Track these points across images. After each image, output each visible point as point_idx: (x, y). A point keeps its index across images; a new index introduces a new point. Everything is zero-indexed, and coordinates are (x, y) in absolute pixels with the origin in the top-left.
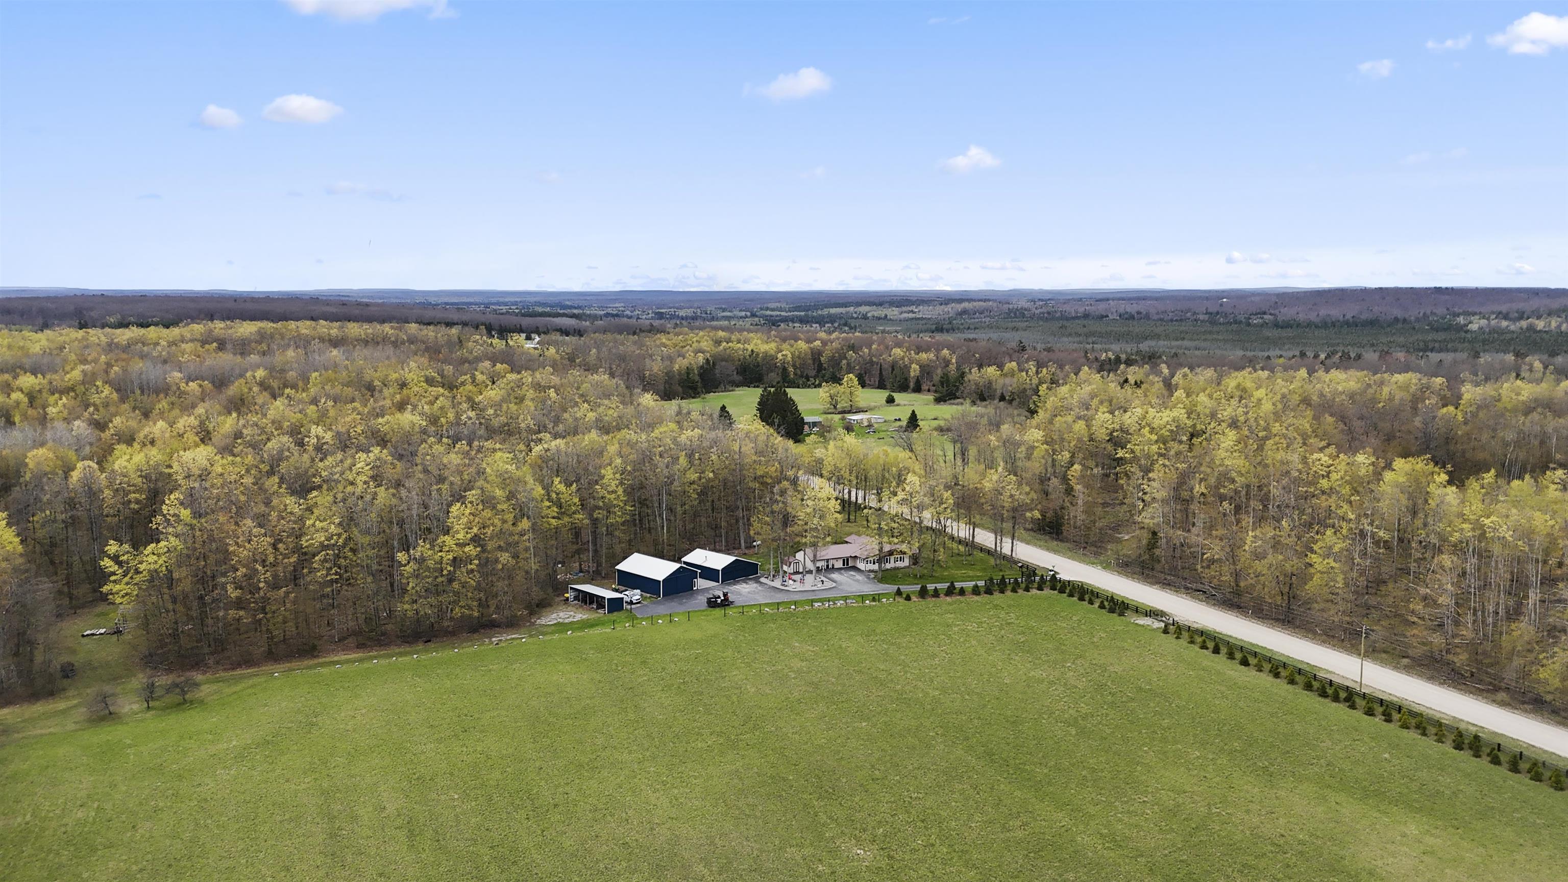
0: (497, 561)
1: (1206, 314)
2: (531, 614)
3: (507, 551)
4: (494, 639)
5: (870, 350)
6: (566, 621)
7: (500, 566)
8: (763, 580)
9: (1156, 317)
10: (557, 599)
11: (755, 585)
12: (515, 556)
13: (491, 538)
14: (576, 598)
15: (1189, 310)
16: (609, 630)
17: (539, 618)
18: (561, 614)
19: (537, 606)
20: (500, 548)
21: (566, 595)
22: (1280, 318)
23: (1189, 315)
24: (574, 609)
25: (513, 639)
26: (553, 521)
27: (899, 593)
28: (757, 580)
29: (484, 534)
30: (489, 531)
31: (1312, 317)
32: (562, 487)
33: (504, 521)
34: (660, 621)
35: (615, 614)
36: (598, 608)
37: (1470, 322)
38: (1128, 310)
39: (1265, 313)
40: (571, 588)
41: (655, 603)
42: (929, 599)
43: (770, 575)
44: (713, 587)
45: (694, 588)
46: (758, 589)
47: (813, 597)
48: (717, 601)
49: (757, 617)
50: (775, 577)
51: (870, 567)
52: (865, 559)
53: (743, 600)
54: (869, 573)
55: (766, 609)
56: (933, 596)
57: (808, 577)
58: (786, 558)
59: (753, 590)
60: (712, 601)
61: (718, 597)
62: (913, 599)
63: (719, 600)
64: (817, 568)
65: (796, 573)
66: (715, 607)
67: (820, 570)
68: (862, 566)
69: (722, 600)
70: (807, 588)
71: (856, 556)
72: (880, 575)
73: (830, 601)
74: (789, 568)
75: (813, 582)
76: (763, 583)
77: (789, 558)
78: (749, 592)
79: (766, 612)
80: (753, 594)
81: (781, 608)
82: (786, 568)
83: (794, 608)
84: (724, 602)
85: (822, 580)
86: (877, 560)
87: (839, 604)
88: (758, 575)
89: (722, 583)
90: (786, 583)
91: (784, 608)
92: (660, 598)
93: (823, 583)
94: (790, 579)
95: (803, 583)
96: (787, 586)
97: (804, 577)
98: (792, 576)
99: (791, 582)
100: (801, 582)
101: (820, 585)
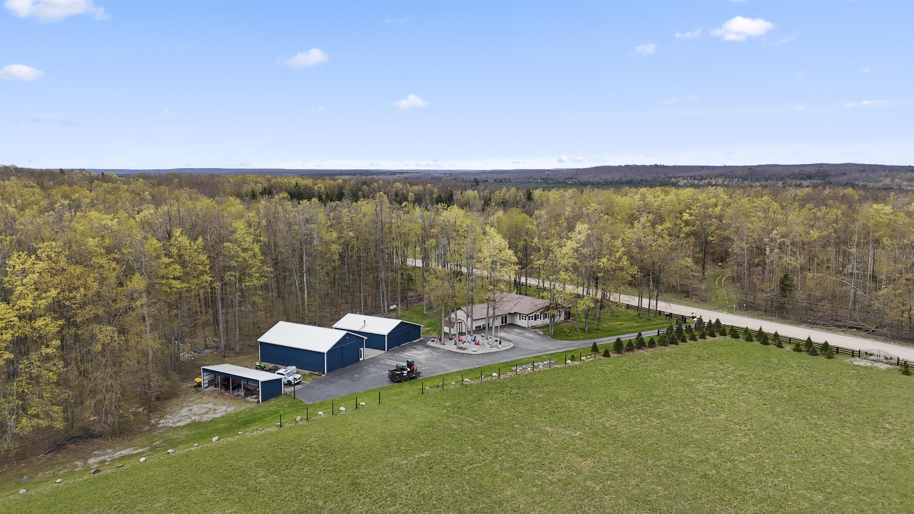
0: (93, 337)
1: (541, 179)
2: (151, 410)
3: (109, 323)
4: (91, 461)
5: (378, 184)
6: (205, 418)
7: (99, 347)
8: (430, 343)
9: (514, 181)
10: (185, 386)
11: (426, 350)
12: (122, 331)
13: (83, 306)
14: (211, 383)
15: (531, 178)
16: (274, 429)
17: (161, 417)
18: (195, 408)
19: (158, 398)
20: (97, 319)
21: (198, 380)
22: (582, 180)
23: (531, 180)
24: (211, 399)
25: (123, 458)
26: (177, 284)
27: (595, 348)
28: (423, 343)
29: (71, 299)
30: (79, 295)
31: (597, 179)
32: (184, 240)
33: (102, 280)
34: (342, 408)
35: (273, 401)
36: (246, 395)
37: (679, 181)
38: (499, 177)
39: (572, 178)
40: (205, 370)
41: (320, 382)
42: (626, 353)
43: (434, 338)
44: (380, 357)
45: (361, 359)
46: (435, 355)
47: (505, 360)
48: (403, 373)
49: (462, 391)
50: (440, 340)
51: (533, 323)
52: (527, 315)
53: (427, 370)
54: (535, 330)
55: (466, 380)
56: (627, 350)
57: (479, 338)
58: (447, 319)
59: (429, 356)
60: (398, 374)
61: (403, 369)
62: (612, 355)
63: (405, 372)
64: (476, 327)
65: (461, 334)
66: (401, 382)
67: (479, 330)
68: (523, 323)
69: (408, 372)
70: (488, 350)
71: (515, 313)
72: (552, 331)
73: (527, 363)
74: (452, 329)
75: (488, 343)
76: (434, 347)
77: (450, 318)
78: (427, 359)
79: (468, 383)
80: (433, 361)
81: (483, 377)
82: (446, 329)
83: (496, 375)
84: (410, 374)
85: (496, 341)
86: (538, 315)
87: (541, 367)
88: (421, 338)
89: (388, 350)
90: (461, 345)
91: (486, 377)
92: (324, 375)
93: (500, 343)
94: (460, 341)
95: (478, 344)
96: (465, 349)
97: (475, 337)
98: (461, 337)
99: (467, 344)
100: (475, 344)
101: (500, 346)
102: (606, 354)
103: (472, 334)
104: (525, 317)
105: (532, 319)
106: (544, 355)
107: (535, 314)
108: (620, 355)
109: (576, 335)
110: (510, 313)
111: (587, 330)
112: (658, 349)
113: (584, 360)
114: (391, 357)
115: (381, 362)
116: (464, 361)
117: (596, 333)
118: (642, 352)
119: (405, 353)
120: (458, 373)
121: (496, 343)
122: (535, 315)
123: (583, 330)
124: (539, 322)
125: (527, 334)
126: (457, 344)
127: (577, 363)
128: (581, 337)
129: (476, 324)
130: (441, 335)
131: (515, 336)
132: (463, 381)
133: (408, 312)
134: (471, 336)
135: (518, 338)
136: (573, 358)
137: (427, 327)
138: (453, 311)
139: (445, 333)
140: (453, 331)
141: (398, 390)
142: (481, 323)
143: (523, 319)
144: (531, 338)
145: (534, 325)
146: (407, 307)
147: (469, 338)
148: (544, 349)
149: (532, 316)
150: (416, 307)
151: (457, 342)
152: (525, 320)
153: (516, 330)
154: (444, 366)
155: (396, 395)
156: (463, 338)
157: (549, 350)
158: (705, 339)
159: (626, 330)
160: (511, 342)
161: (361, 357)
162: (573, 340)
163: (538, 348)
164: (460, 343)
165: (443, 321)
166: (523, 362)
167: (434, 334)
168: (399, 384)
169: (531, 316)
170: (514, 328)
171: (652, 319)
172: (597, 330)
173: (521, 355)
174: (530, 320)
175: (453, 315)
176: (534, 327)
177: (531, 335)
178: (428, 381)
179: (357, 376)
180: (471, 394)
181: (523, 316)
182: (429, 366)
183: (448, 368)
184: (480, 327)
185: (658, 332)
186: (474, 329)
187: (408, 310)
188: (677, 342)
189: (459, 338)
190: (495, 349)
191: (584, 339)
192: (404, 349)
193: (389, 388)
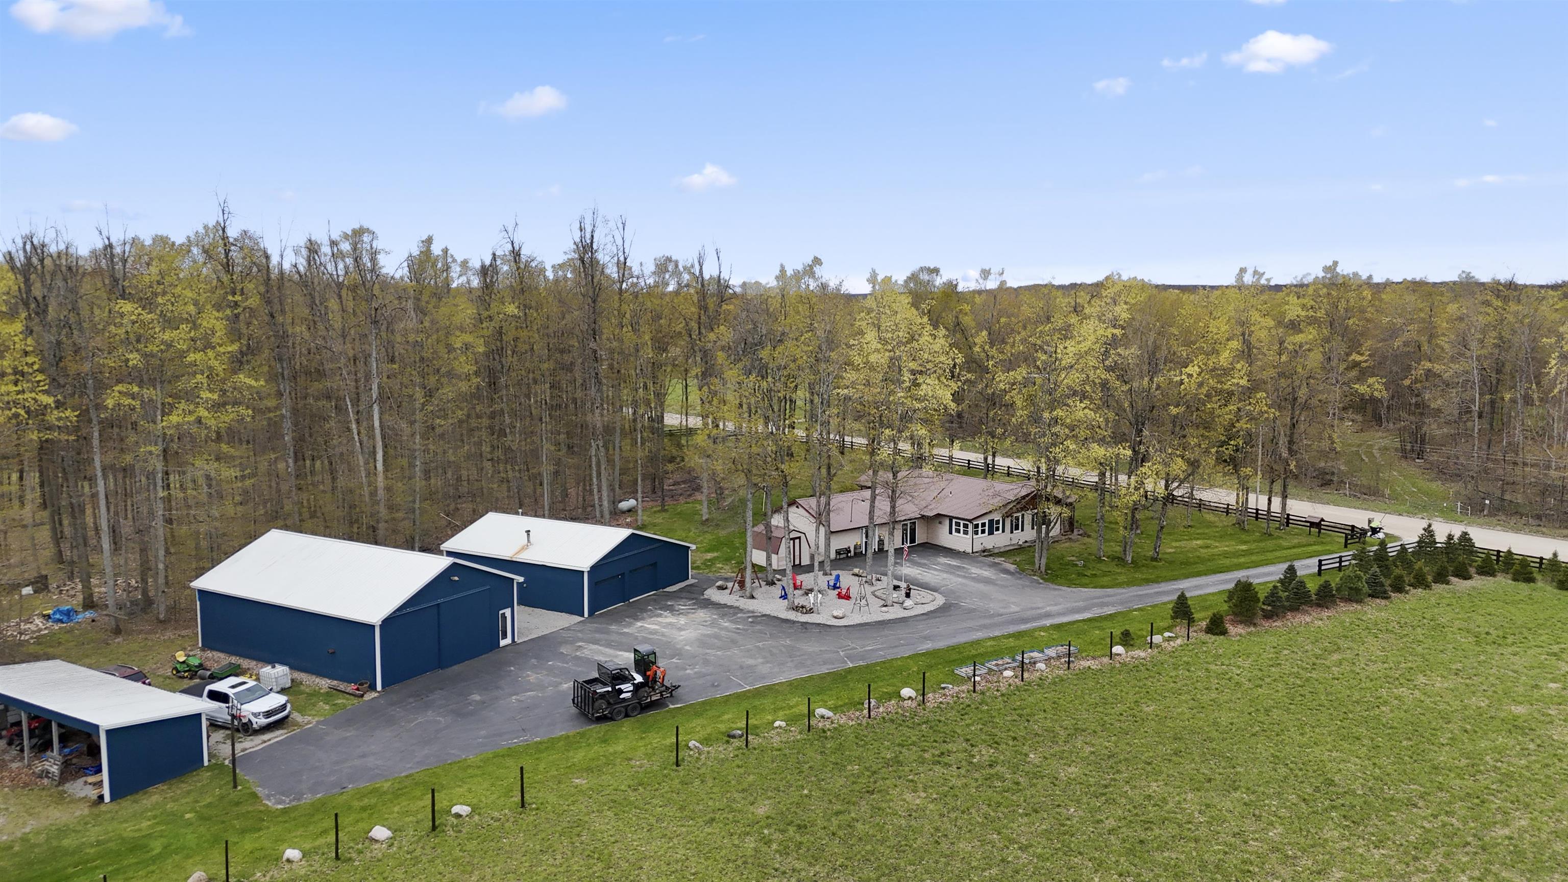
27: (1181, 610)
28: (695, 594)
35: (155, 796)
41: (350, 720)
42: (1266, 624)
43: (727, 579)
44: (565, 634)
45: (503, 643)
46: (726, 629)
47: (928, 646)
48: (621, 691)
49: (811, 753)
50: (742, 584)
51: (985, 541)
52: (970, 521)
53: (701, 675)
54: (991, 559)
55: (820, 711)
56: (1268, 616)
57: (847, 580)
58: (760, 528)
59: (709, 631)
60: (603, 696)
61: (621, 677)
62: (1232, 630)
63: (627, 687)
64: (838, 552)
65: (798, 568)
66: (612, 719)
67: (846, 558)
68: (961, 541)
69: (638, 687)
70: (875, 613)
71: (939, 516)
72: (1044, 561)
73: (997, 654)
74: (774, 557)
75: (873, 593)
76: (725, 606)
77: (768, 526)
78: (702, 642)
79: (827, 725)
80: (719, 648)
81: (873, 702)
82: (759, 557)
83: (912, 693)
84: (644, 692)
85: (896, 588)
86: (998, 522)
87: (1041, 666)
88: (691, 581)
89: (591, 613)
90: (800, 601)
91: (879, 700)
92: (374, 695)
93: (908, 595)
94: (796, 587)
95: (847, 597)
96: (811, 611)
97: (838, 578)
98: (800, 578)
99: (816, 597)
100: (840, 596)
101: (908, 603)
102: (1216, 627)
103: (828, 568)
104: (966, 526)
105: (983, 532)
106: (1042, 629)
107: (990, 517)
108: (1252, 629)
109: (1105, 574)
110: (923, 517)
111: (1129, 559)
112: (1345, 613)
113: (1158, 646)
114: (597, 636)
115: (564, 650)
116: (810, 646)
117: (1155, 567)
118: (1308, 619)
119: (639, 624)
120: (795, 686)
121: (895, 594)
122: (991, 522)
123: (1119, 560)
124: (1001, 540)
125: (975, 570)
126: (789, 596)
127: (1143, 654)
128: (1122, 578)
129: (839, 543)
130: (742, 571)
131: (945, 575)
132: (810, 714)
133: (664, 515)
134: (825, 574)
135: (953, 581)
136: (1127, 639)
137: (708, 551)
138: (777, 510)
139: (754, 565)
140: (779, 561)
141: (598, 749)
142: (850, 541)
143: (958, 531)
144: (987, 581)
145: (989, 546)
146: (663, 505)
147: (821, 580)
148: (1034, 612)
149: (983, 525)
150: (683, 506)
151: (790, 590)
152: (966, 533)
153: (943, 560)
154: (751, 662)
155: (589, 770)
156: (806, 579)
157: (1048, 615)
158: (1448, 583)
159: (1227, 562)
160: (934, 590)
161: (505, 636)
162: (1103, 587)
163: (1014, 608)
164: (797, 592)
165: (749, 534)
166: (982, 650)
167: (727, 571)
168: (604, 727)
169: (980, 522)
170: (938, 555)
171: (1276, 533)
172: (1154, 559)
173: (971, 629)
174: (976, 533)
175: (777, 520)
176: (987, 553)
177: (987, 573)
178: (698, 715)
179: (477, 697)
180: (839, 766)
181: (958, 524)
182: (706, 662)
183: (765, 669)
184: (848, 550)
185: (1320, 565)
186: (833, 555)
187: (666, 511)
188: (1385, 592)
189: (794, 579)
190: (895, 613)
191: (1130, 583)
192: (638, 612)
193: (570, 743)
